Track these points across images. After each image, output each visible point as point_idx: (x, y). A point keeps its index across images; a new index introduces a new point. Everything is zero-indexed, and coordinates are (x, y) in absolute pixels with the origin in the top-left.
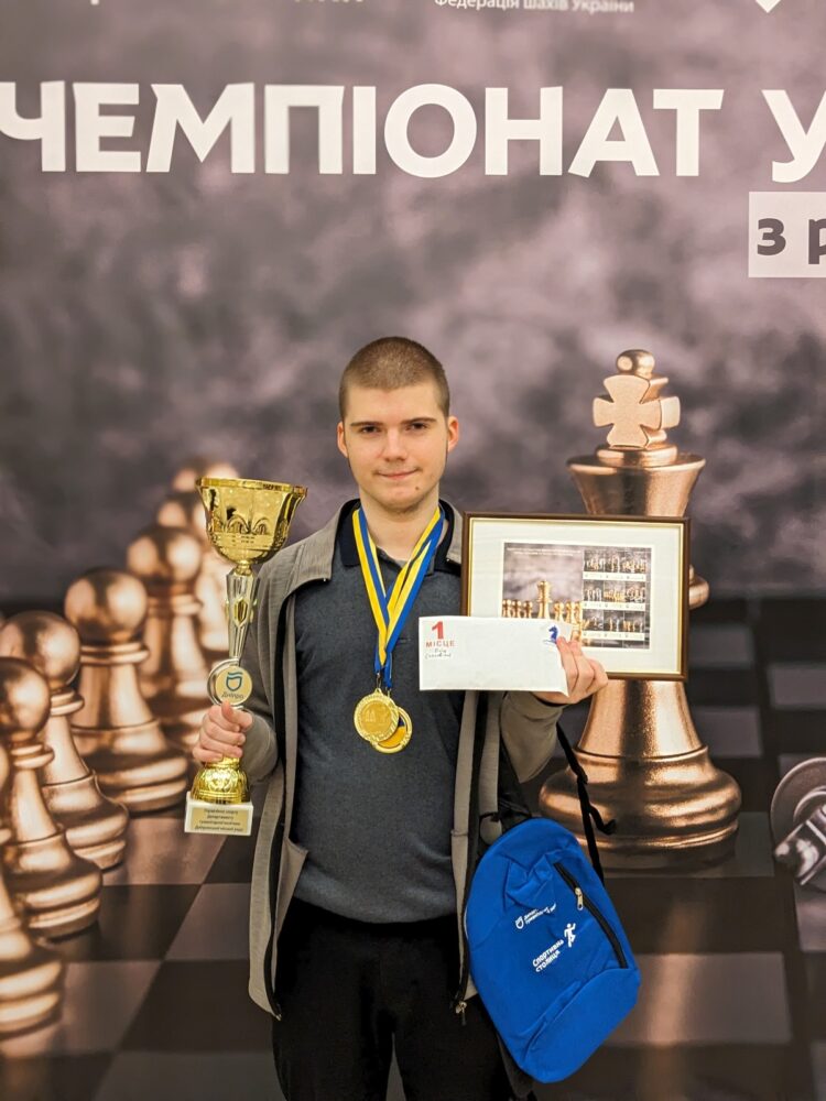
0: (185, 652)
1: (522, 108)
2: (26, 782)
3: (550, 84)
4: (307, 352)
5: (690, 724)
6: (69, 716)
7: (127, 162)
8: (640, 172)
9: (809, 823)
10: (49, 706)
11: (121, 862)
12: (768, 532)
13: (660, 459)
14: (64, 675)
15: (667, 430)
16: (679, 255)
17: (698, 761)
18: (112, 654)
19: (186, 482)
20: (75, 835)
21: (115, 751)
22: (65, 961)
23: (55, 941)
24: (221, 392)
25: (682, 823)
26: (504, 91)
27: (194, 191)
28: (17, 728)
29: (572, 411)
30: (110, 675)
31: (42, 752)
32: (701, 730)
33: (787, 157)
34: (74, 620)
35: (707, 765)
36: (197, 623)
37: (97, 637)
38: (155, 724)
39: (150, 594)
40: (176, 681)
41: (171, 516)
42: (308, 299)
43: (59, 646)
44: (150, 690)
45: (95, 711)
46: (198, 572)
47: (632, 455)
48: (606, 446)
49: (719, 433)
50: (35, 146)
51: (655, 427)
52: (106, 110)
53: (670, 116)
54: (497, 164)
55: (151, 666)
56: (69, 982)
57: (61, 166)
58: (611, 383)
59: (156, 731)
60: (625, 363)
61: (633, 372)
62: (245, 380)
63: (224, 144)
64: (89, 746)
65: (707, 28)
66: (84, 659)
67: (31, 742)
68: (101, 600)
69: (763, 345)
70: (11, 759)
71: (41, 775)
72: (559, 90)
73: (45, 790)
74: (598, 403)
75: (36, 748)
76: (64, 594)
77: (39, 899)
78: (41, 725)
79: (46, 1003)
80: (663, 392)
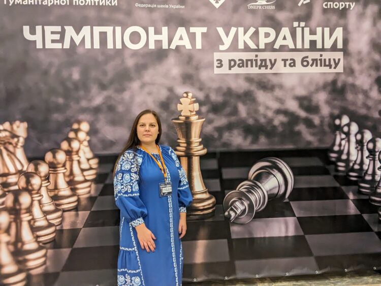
0: (76, 170)
1: (158, 32)
2: (36, 204)
3: (164, 26)
4: (106, 93)
5: (203, 184)
6: (47, 186)
7: (58, 46)
8: (187, 48)
9: (233, 207)
10: (41, 184)
11: (61, 223)
12: (221, 136)
13: (194, 118)
14: (45, 176)
15: (196, 111)
16: (197, 68)
17: (205, 192)
18: (57, 170)
19: (75, 126)
20: (49, 217)
21: (59, 195)
22: (47, 249)
23: (45, 244)
25: (202, 208)
26: (153, 28)
27: (75, 53)
28: (33, 190)
29: (173, 107)
30: (57, 176)
31: (40, 196)
32: (206, 185)
33: (223, 44)
34: (47, 162)
35: (208, 193)
36: (79, 162)
37: (53, 166)
38: (69, 188)
39: (67, 155)
40: (74, 177)
41: (72, 135)
42: (106, 80)
43: (44, 169)
44: (68, 179)
45: (53, 185)
46: (79, 149)
47: (187, 118)
48: (181, 116)
49: (208, 112)
50: (35, 42)
51: (193, 110)
52: (53, 33)
53: (194, 34)
54: (152, 46)
55: (68, 173)
56: (48, 255)
57: (41, 47)
58: (182, 100)
59: (69, 190)
60: (185, 95)
61: (187, 97)
62: (90, 100)
63: (83, 41)
64: (52, 194)
65: (203, 12)
66: (50, 172)
67: (37, 193)
68: (54, 157)
69: (218, 90)
70: (32, 198)
71: (40, 202)
72: (166, 28)
73: (41, 205)
74: (179, 105)
75: (38, 195)
76: (45, 156)
77: (39, 233)
78: (39, 189)
79: (42, 260)
80: (194, 102)
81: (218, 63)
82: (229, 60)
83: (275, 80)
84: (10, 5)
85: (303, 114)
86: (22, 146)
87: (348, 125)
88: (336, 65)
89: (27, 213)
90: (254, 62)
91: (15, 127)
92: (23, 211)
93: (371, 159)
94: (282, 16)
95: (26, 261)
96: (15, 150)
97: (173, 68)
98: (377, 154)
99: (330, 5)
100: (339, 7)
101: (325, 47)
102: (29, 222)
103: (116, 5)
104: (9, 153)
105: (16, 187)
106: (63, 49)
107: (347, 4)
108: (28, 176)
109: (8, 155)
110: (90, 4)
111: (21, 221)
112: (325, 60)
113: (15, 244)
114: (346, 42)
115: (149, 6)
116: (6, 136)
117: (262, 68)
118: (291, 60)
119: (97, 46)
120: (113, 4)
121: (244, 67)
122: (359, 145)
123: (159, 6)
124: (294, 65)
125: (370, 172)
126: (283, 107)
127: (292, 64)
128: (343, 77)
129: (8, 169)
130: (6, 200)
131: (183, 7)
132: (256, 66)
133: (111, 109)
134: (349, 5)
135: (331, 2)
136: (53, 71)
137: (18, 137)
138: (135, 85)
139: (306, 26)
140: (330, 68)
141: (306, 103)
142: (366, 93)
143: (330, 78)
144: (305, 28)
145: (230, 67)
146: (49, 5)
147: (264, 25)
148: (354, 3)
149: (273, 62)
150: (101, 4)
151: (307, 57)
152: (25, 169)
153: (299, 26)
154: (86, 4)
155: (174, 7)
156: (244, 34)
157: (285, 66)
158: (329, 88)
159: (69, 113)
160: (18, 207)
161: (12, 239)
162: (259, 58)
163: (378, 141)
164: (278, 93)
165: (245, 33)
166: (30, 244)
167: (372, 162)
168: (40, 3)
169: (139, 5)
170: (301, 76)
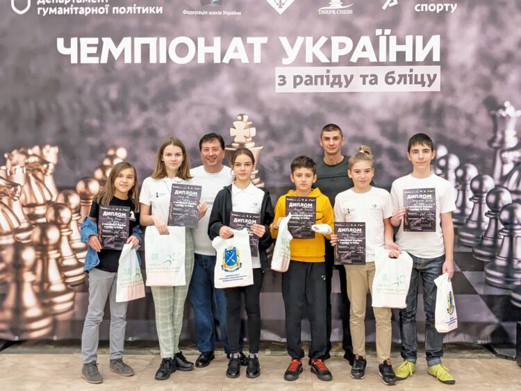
1: (208, 43)
2: (65, 239)
3: (217, 36)
4: (146, 115)
6: (77, 220)
7: (95, 60)
8: (243, 62)
10: (72, 217)
12: (282, 168)
13: (250, 146)
14: (76, 208)
15: (252, 138)
16: (255, 86)
19: (111, 152)
20: (79, 255)
22: (75, 292)
23: (73, 286)
24: (121, 126)
26: (203, 39)
27: (114, 68)
28: (62, 223)
29: (224, 132)
31: (69, 231)
33: (287, 57)
34: (79, 192)
37: (85, 197)
41: (107, 162)
42: (147, 99)
43: (74, 200)
47: (242, 145)
48: (234, 142)
49: (267, 139)
50: (69, 56)
51: (248, 136)
52: (89, 45)
53: (252, 45)
54: (201, 60)
56: (76, 298)
57: (76, 62)
58: (235, 123)
60: (240, 118)
61: (242, 120)
62: (129, 122)
63: (122, 55)
65: (263, 19)
66: (82, 204)
67: (66, 228)
68: (87, 187)
69: (281, 112)
70: (61, 233)
71: (69, 237)
72: (219, 38)
73: (70, 242)
74: (232, 129)
75: (68, 230)
76: (76, 185)
77: (68, 273)
78: (69, 223)
79: (69, 304)
80: (251, 126)
81: (281, 80)
82: (294, 76)
83: (351, 100)
84: (44, 15)
85: (386, 143)
86: (51, 174)
87: (446, 158)
88: (431, 82)
89: (54, 249)
90: (325, 79)
91: (45, 151)
92: (51, 248)
93: (476, 201)
94: (361, 22)
95: (53, 304)
96: (44, 178)
97: (225, 85)
98: (485, 195)
99: (424, 7)
100: (436, 10)
101: (417, 60)
102: (57, 260)
103: (161, 12)
104: (37, 181)
105: (43, 220)
106: (100, 64)
107: (447, 5)
108: (57, 208)
109: (36, 183)
110: (131, 12)
111: (48, 259)
112: (416, 76)
113: (41, 284)
114: (444, 53)
115: (200, 13)
116: (35, 162)
117: (334, 86)
118: (372, 76)
119: (138, 60)
120: (157, 12)
121: (312, 84)
122: (460, 184)
123: (211, 13)
124: (376, 83)
125: (475, 217)
126: (360, 134)
127: (373, 81)
128: (439, 98)
129: (36, 200)
130: (33, 233)
131: (239, 13)
132: (328, 83)
133: (152, 133)
134: (450, 7)
135: (425, 3)
136: (88, 89)
137: (47, 163)
138: (181, 106)
139: (392, 34)
140: (423, 86)
141: (389, 129)
142: (470, 118)
143: (423, 99)
144: (391, 37)
145: (295, 85)
146: (86, 15)
147: (338, 34)
148: (456, 5)
149: (349, 78)
150: (143, 12)
151: (393, 72)
152: (54, 199)
153: (383, 34)
154: (127, 12)
155: (229, 13)
156: (314, 45)
157: (364, 83)
158: (421, 111)
159: (104, 137)
160: (45, 242)
161: (38, 278)
162: (331, 74)
163: (486, 179)
164: (354, 116)
165: (314, 43)
166: (57, 286)
167: (477, 206)
168: (76, 13)
169: (188, 12)
170: (385, 96)
